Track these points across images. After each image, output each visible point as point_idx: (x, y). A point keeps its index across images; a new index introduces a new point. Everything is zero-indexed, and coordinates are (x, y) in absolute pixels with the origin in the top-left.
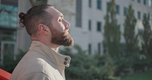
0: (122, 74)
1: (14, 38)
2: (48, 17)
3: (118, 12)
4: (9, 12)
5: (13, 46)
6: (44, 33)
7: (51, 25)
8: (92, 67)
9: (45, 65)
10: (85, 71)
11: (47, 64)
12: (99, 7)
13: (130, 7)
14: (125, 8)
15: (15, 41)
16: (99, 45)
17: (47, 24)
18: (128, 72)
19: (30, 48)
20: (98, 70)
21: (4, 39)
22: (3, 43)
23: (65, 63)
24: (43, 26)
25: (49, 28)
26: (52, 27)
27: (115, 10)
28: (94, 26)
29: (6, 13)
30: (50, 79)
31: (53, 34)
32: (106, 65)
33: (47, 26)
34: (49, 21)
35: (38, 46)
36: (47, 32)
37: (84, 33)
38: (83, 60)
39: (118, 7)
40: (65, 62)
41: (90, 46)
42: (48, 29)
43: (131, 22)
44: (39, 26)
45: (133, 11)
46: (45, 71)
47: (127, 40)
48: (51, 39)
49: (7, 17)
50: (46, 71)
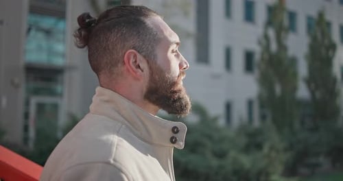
0: (303, 170)
1: (59, 88)
2: (151, 36)
3: (292, 27)
4: (48, 32)
5: (55, 107)
6: (136, 72)
7: (153, 57)
8: (232, 154)
9: (118, 145)
10: (215, 162)
11: (125, 144)
12: (249, 16)
13: (321, 15)
14: (309, 19)
15: (61, 95)
16: (250, 103)
17: (143, 54)
18: (317, 165)
19: (92, 107)
20: (246, 161)
21: (36, 92)
22: (34, 101)
23: (173, 141)
24: (135, 56)
25: (148, 62)
26: (156, 63)
27: (286, 22)
28: (238, 61)
29: (40, 35)
30: (128, 178)
31: (152, 79)
32: (266, 149)
33: (145, 57)
34: (150, 47)
35: (107, 101)
36: (142, 71)
37: (216, 77)
38: (210, 137)
39: (292, 16)
40: (172, 138)
41: (228, 107)
42: (144, 65)
43: (323, 51)
44: (128, 52)
45: (329, 24)
46: (114, 160)
47: (313, 93)
48: (145, 90)
49: (44, 43)
50: (118, 159)
